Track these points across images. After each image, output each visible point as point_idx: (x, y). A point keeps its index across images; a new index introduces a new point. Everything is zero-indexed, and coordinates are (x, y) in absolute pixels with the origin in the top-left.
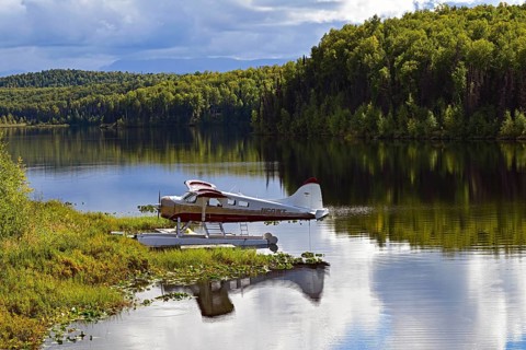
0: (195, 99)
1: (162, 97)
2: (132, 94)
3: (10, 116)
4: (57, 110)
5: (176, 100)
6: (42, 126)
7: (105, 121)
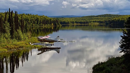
0: (125, 20)
1: (119, 19)
2: (114, 19)
3: (97, 22)
4: (104, 21)
5: (122, 20)
6: (101, 24)
7: (110, 23)
